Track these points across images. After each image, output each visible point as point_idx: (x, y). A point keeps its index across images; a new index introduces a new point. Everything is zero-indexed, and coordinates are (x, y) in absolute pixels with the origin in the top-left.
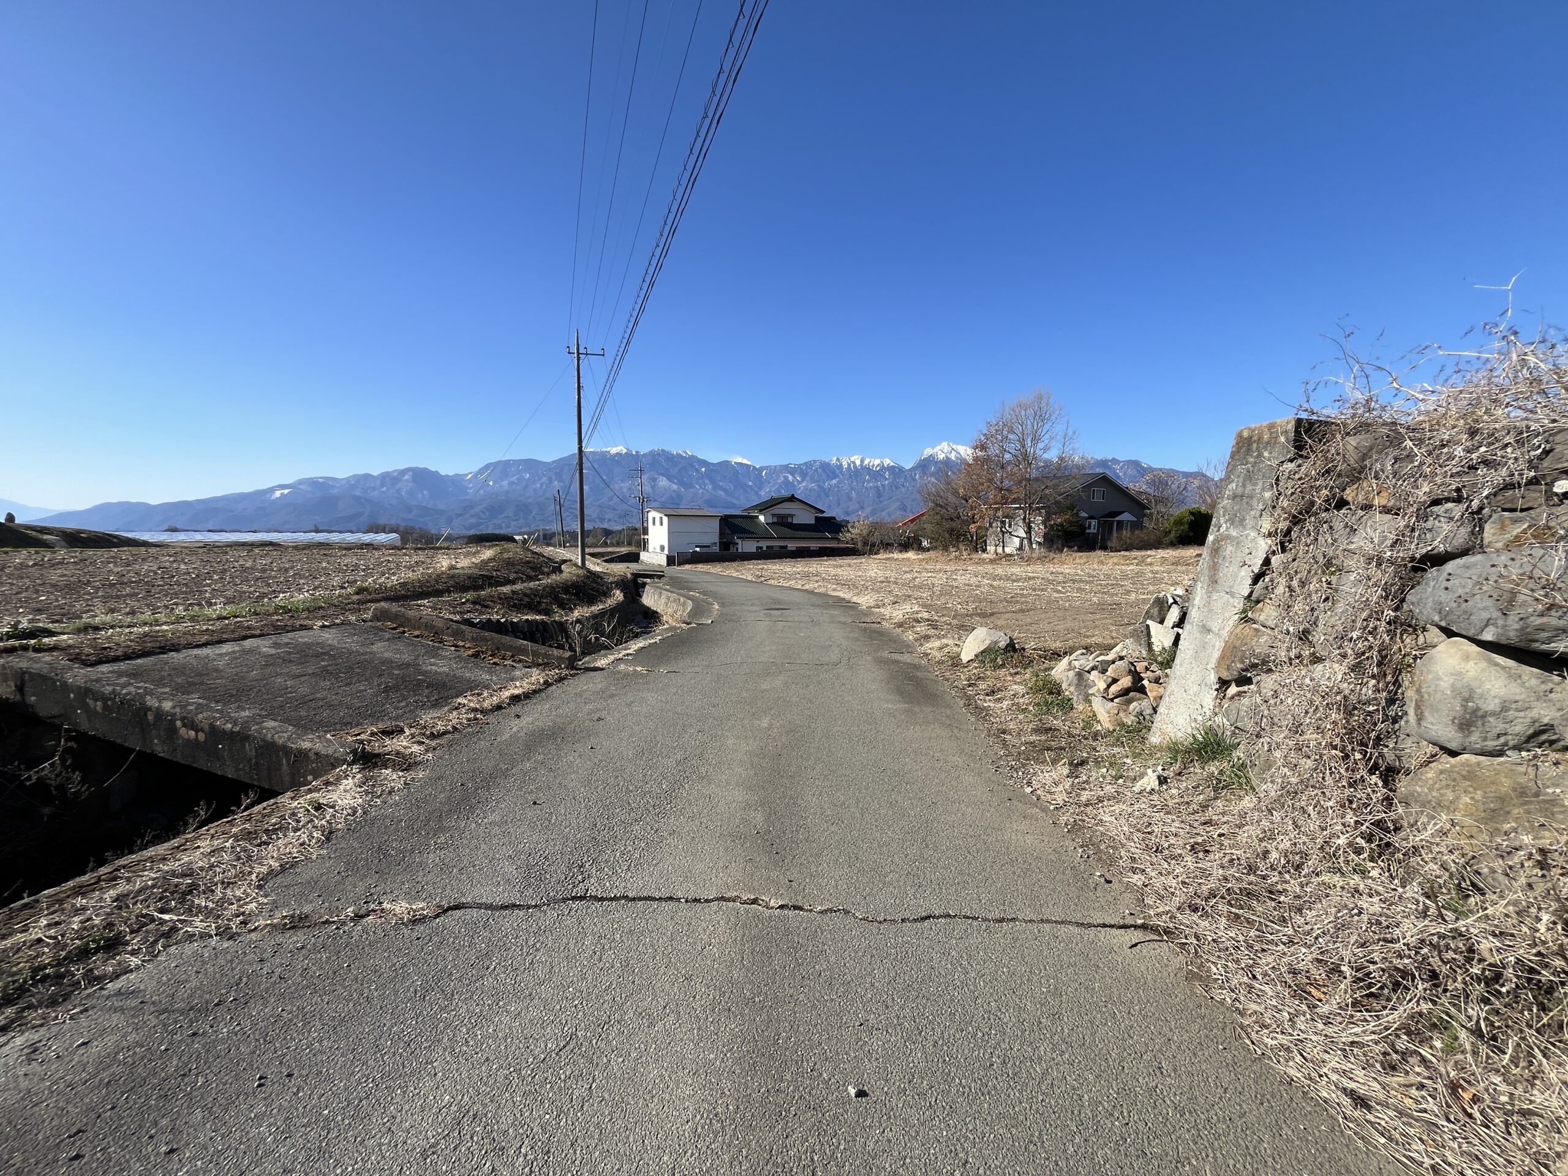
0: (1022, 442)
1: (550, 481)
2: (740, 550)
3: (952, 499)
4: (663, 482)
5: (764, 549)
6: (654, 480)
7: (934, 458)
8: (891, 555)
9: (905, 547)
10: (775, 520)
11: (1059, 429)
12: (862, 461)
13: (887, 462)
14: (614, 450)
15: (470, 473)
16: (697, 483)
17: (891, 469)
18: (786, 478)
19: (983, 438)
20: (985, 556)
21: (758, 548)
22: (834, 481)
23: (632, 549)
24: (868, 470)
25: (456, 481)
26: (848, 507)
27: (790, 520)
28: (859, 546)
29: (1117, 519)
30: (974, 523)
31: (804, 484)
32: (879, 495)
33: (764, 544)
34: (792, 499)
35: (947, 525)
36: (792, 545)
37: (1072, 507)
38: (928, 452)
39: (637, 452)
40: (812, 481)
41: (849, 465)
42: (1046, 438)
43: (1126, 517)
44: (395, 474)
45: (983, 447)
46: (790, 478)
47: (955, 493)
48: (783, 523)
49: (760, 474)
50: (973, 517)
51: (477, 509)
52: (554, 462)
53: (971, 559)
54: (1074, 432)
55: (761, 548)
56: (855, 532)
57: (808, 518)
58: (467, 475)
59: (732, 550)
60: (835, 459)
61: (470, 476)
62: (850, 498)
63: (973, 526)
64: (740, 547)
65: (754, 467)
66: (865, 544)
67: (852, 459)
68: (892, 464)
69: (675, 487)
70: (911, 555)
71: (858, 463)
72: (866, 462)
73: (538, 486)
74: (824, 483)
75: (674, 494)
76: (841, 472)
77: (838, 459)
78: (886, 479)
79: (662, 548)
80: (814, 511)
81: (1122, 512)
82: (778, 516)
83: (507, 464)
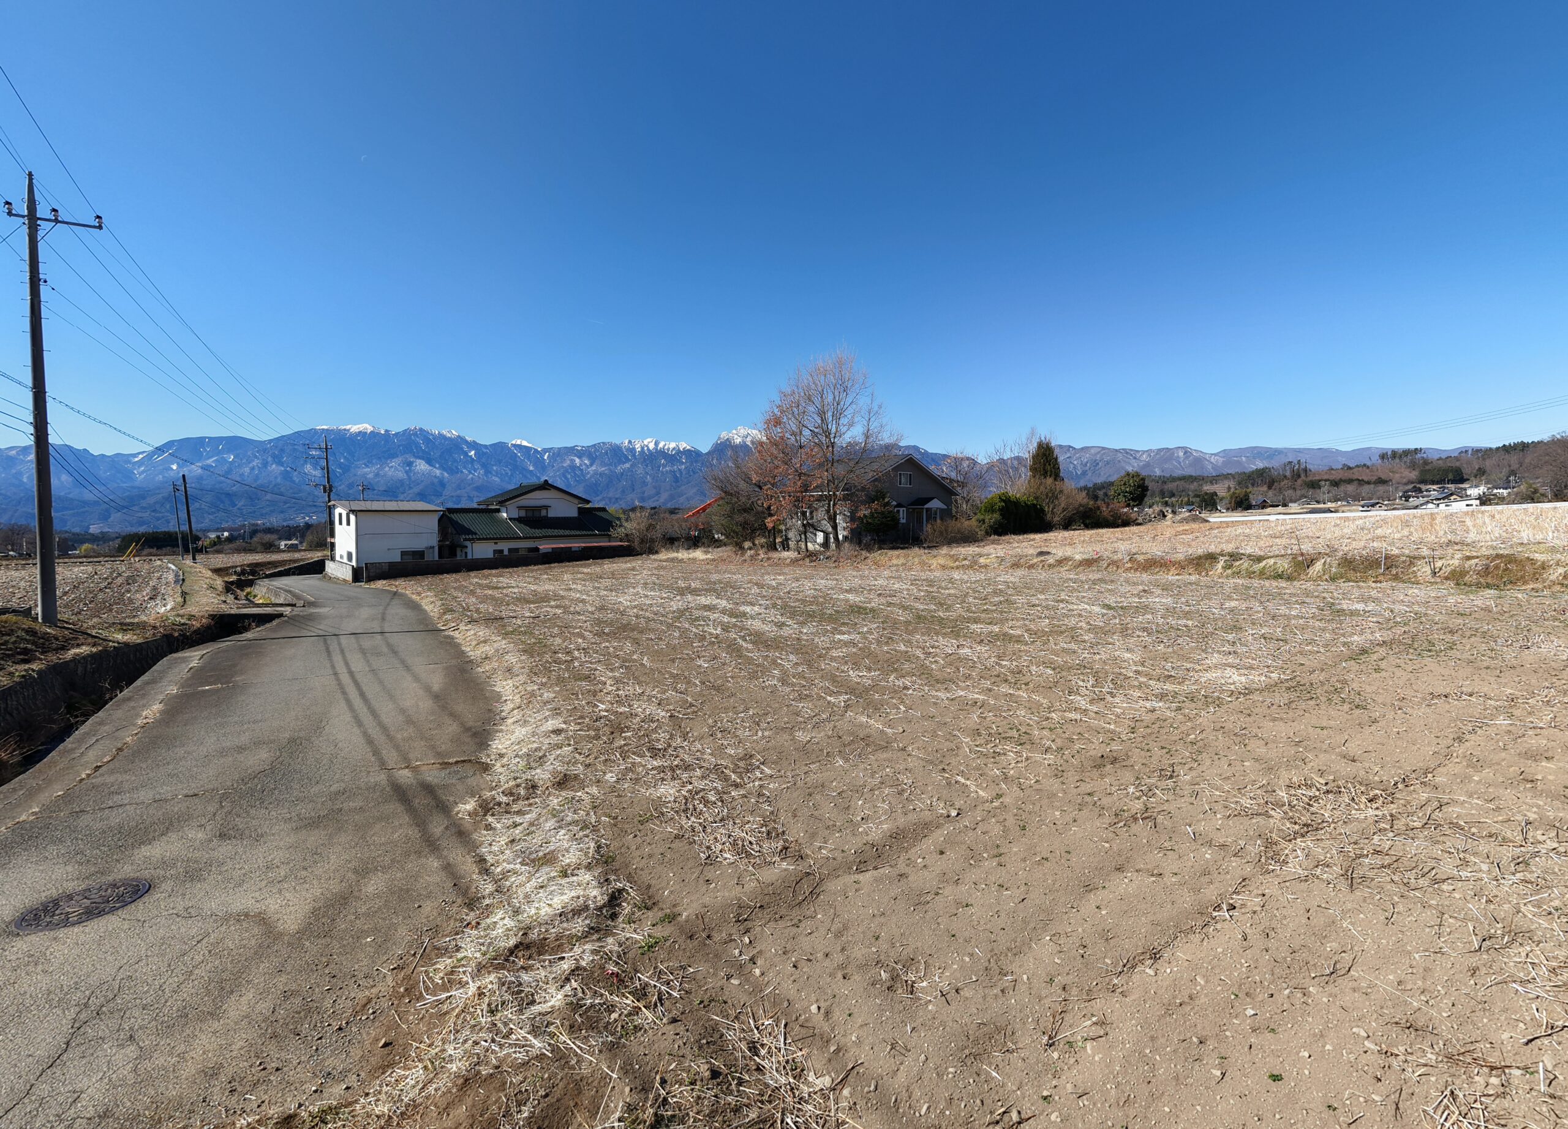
0: (822, 414)
1: (265, 464)
2: (469, 557)
3: (743, 485)
4: (421, 466)
5: (506, 552)
6: (410, 464)
7: (730, 442)
8: (675, 555)
9: (694, 543)
10: (523, 513)
11: (863, 401)
12: (656, 444)
13: (683, 445)
14: (355, 429)
15: (144, 452)
16: (465, 468)
17: (687, 453)
18: (573, 461)
19: (776, 411)
20: (785, 554)
21: (495, 551)
22: (627, 465)
23: (316, 556)
24: (663, 453)
25: (118, 462)
26: (644, 493)
27: (543, 513)
28: (636, 544)
29: (926, 506)
30: (771, 515)
31: (594, 468)
32: (676, 480)
33: (505, 546)
34: (546, 486)
35: (739, 518)
36: (545, 546)
37: (879, 496)
38: (724, 435)
39: (386, 431)
40: (603, 464)
41: (642, 448)
42: (849, 413)
43: (935, 504)
44: (14, 452)
45: (777, 422)
46: (577, 461)
47: (747, 479)
48: (535, 519)
49: (542, 457)
50: (769, 508)
51: (151, 500)
52: (270, 441)
53: (769, 559)
54: (880, 407)
55: (501, 551)
56: (632, 526)
57: (570, 510)
58: (135, 455)
59: (460, 556)
60: (627, 442)
61: (141, 456)
62: (644, 483)
63: (769, 520)
64: (469, 550)
65: (536, 450)
66: (642, 541)
67: (646, 442)
68: (688, 447)
69: (438, 472)
70: (698, 554)
71: (652, 446)
72: (661, 445)
73: (247, 470)
74: (616, 467)
75: (436, 481)
76: (634, 455)
77: (630, 442)
78: (683, 463)
79: (350, 555)
80: (576, 501)
81: (931, 499)
82: (527, 508)
83: (201, 441)
